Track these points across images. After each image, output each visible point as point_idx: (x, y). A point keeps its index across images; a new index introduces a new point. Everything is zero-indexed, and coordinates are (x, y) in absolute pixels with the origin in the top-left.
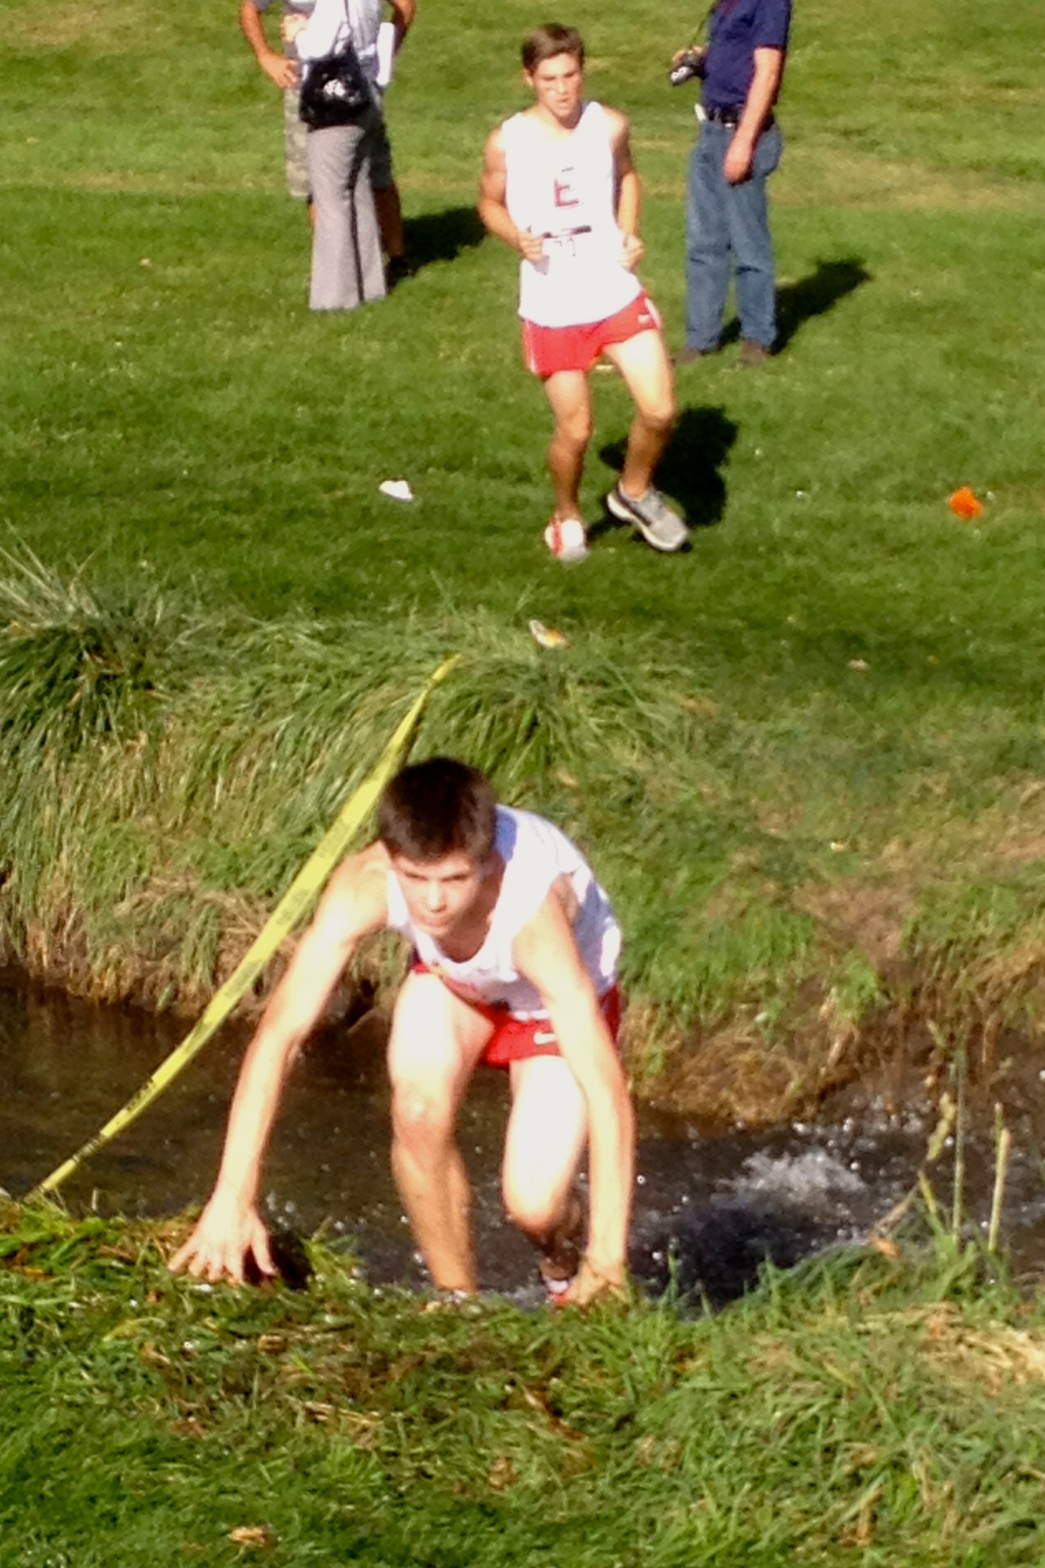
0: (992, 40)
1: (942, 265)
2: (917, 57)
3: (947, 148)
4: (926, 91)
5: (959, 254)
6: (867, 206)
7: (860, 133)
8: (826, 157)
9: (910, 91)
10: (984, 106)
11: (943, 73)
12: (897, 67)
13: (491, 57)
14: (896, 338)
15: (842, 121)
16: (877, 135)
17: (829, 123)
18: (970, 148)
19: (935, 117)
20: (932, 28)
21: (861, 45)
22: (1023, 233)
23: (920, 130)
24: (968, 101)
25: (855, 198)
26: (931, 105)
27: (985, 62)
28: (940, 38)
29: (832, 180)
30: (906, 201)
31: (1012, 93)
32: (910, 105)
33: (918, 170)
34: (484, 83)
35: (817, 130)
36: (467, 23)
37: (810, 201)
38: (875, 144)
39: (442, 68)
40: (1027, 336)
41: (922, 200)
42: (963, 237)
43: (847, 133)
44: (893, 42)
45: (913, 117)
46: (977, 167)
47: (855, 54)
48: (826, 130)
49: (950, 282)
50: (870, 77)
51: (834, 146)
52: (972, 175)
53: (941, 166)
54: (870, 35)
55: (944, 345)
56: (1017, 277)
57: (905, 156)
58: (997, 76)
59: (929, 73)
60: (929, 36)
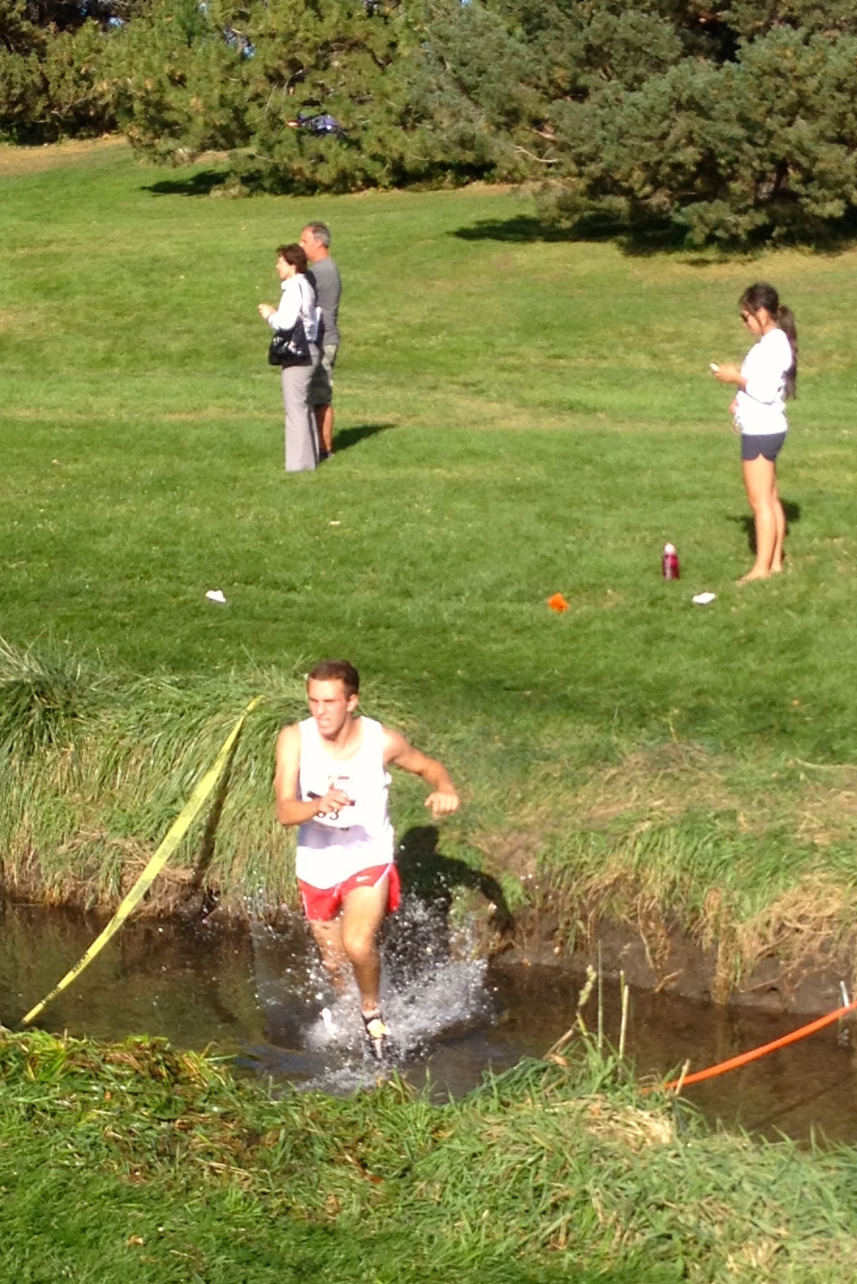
0: (547, 331)
1: (531, 462)
2: (504, 340)
3: (526, 394)
4: (512, 361)
5: (541, 455)
6: (482, 428)
7: (473, 385)
8: (453, 398)
9: (502, 360)
10: (546, 370)
11: (521, 350)
12: (493, 346)
13: (252, 340)
14: (508, 505)
15: (461, 378)
16: (483, 386)
17: (455, 379)
18: (539, 394)
19: (517, 375)
20: (513, 324)
21: (472, 333)
22: (577, 444)
23: (509, 383)
24: (535, 366)
25: (474, 423)
26: (516, 368)
27: (545, 344)
28: (517, 330)
29: (459, 412)
30: (504, 424)
31: (562, 362)
32: (502, 368)
33: (509, 406)
34: (249, 356)
35: (447, 383)
36: (237, 320)
37: (448, 425)
38: (483, 391)
39: (224, 346)
40: (585, 503)
41: (513, 424)
42: (541, 445)
43: (466, 385)
44: (490, 332)
45: (505, 375)
46: (545, 404)
47: (467, 338)
48: (454, 383)
49: (536, 472)
50: (477, 353)
51: (458, 393)
52: (542, 409)
53: (523, 404)
54: (476, 328)
55: (537, 509)
56: (576, 468)
57: (501, 398)
58: (552, 352)
59: (512, 350)
60: (510, 329)
